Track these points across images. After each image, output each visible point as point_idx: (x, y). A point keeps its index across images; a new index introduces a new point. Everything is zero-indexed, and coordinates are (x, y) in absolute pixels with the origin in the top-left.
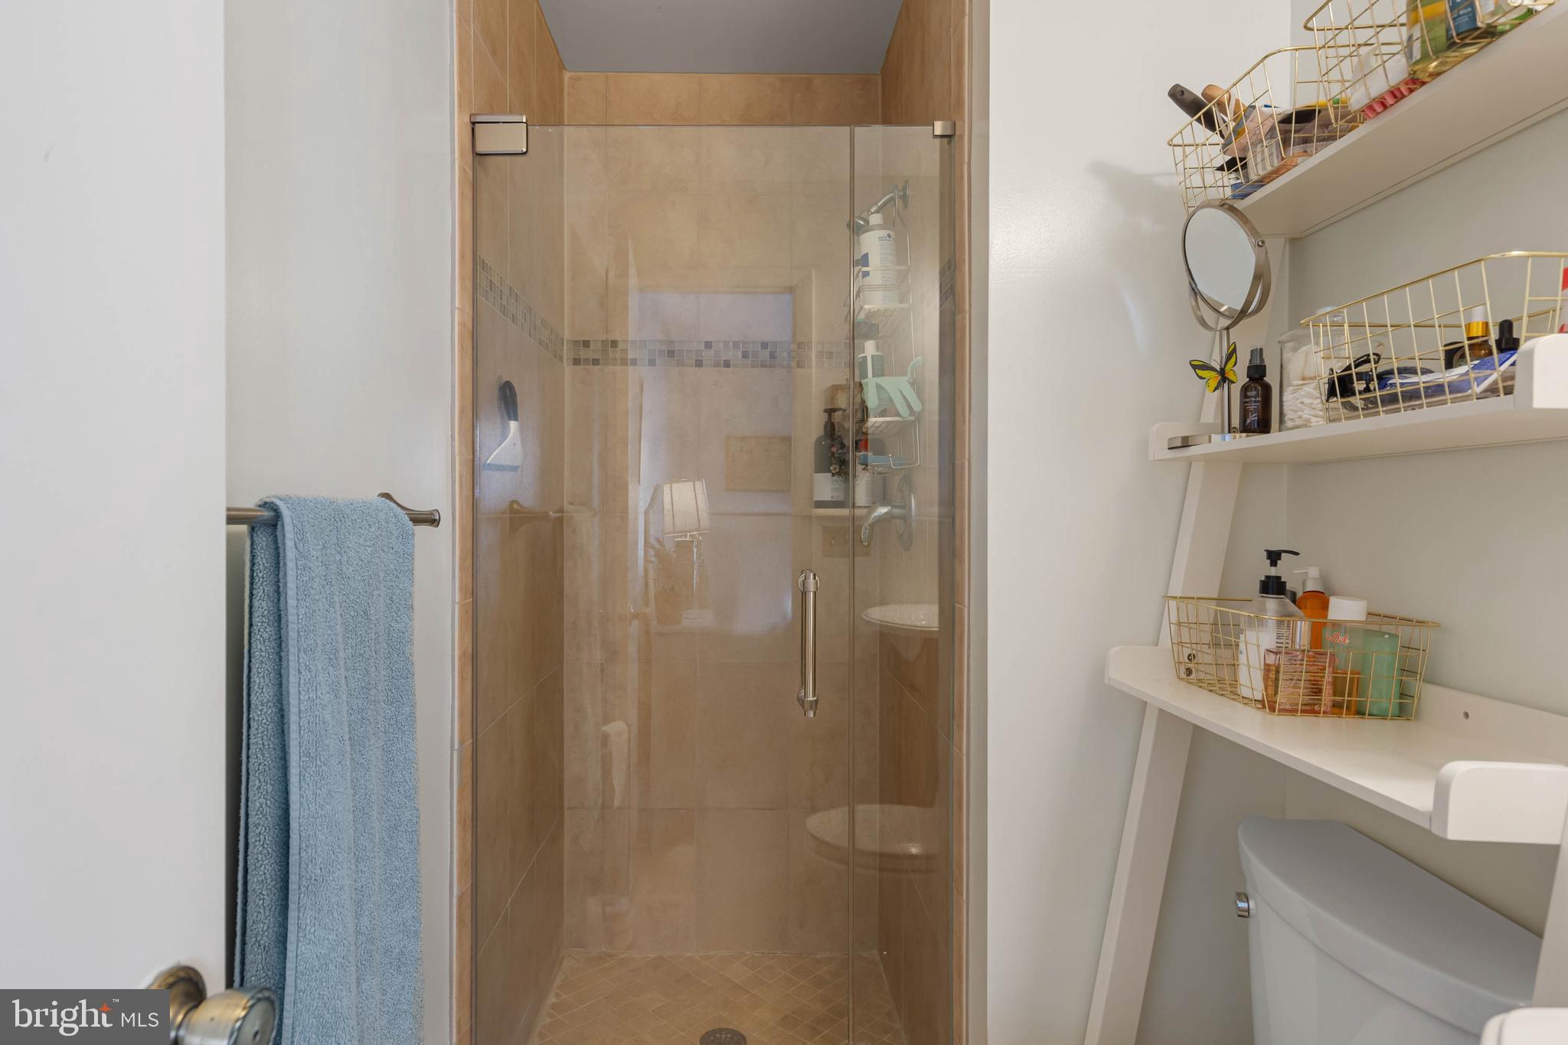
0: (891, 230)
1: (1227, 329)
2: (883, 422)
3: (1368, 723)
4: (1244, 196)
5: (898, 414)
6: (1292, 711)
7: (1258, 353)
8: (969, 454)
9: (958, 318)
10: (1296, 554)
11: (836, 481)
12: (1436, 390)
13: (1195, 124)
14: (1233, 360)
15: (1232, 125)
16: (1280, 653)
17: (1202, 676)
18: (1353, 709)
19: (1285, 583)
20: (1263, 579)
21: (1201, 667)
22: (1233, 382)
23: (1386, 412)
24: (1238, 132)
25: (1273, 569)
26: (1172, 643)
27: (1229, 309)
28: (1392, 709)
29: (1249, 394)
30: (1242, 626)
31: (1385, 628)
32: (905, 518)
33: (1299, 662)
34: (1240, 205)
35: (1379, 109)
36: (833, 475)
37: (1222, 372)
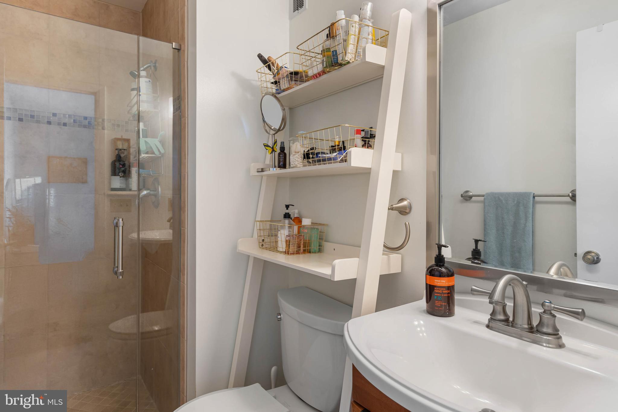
0: (150, 79)
1: (274, 134)
2: (148, 156)
3: (312, 255)
4: (279, 93)
5: (153, 153)
6: (293, 254)
7: (282, 143)
8: (188, 172)
9: (182, 119)
10: (293, 206)
11: (122, 180)
12: (330, 159)
13: (265, 67)
14: (276, 144)
15: (276, 71)
16: (290, 236)
17: (267, 246)
18: (308, 251)
19: (290, 215)
20: (284, 214)
21: (266, 243)
22: (276, 152)
23: (318, 164)
24: (278, 73)
25: (287, 210)
26: (258, 236)
27: (274, 128)
28: (317, 250)
29: (281, 156)
30: (279, 229)
31: (315, 227)
32: (156, 196)
33: (295, 239)
34: (278, 96)
35: (315, 77)
36: (121, 177)
37: (273, 148)
